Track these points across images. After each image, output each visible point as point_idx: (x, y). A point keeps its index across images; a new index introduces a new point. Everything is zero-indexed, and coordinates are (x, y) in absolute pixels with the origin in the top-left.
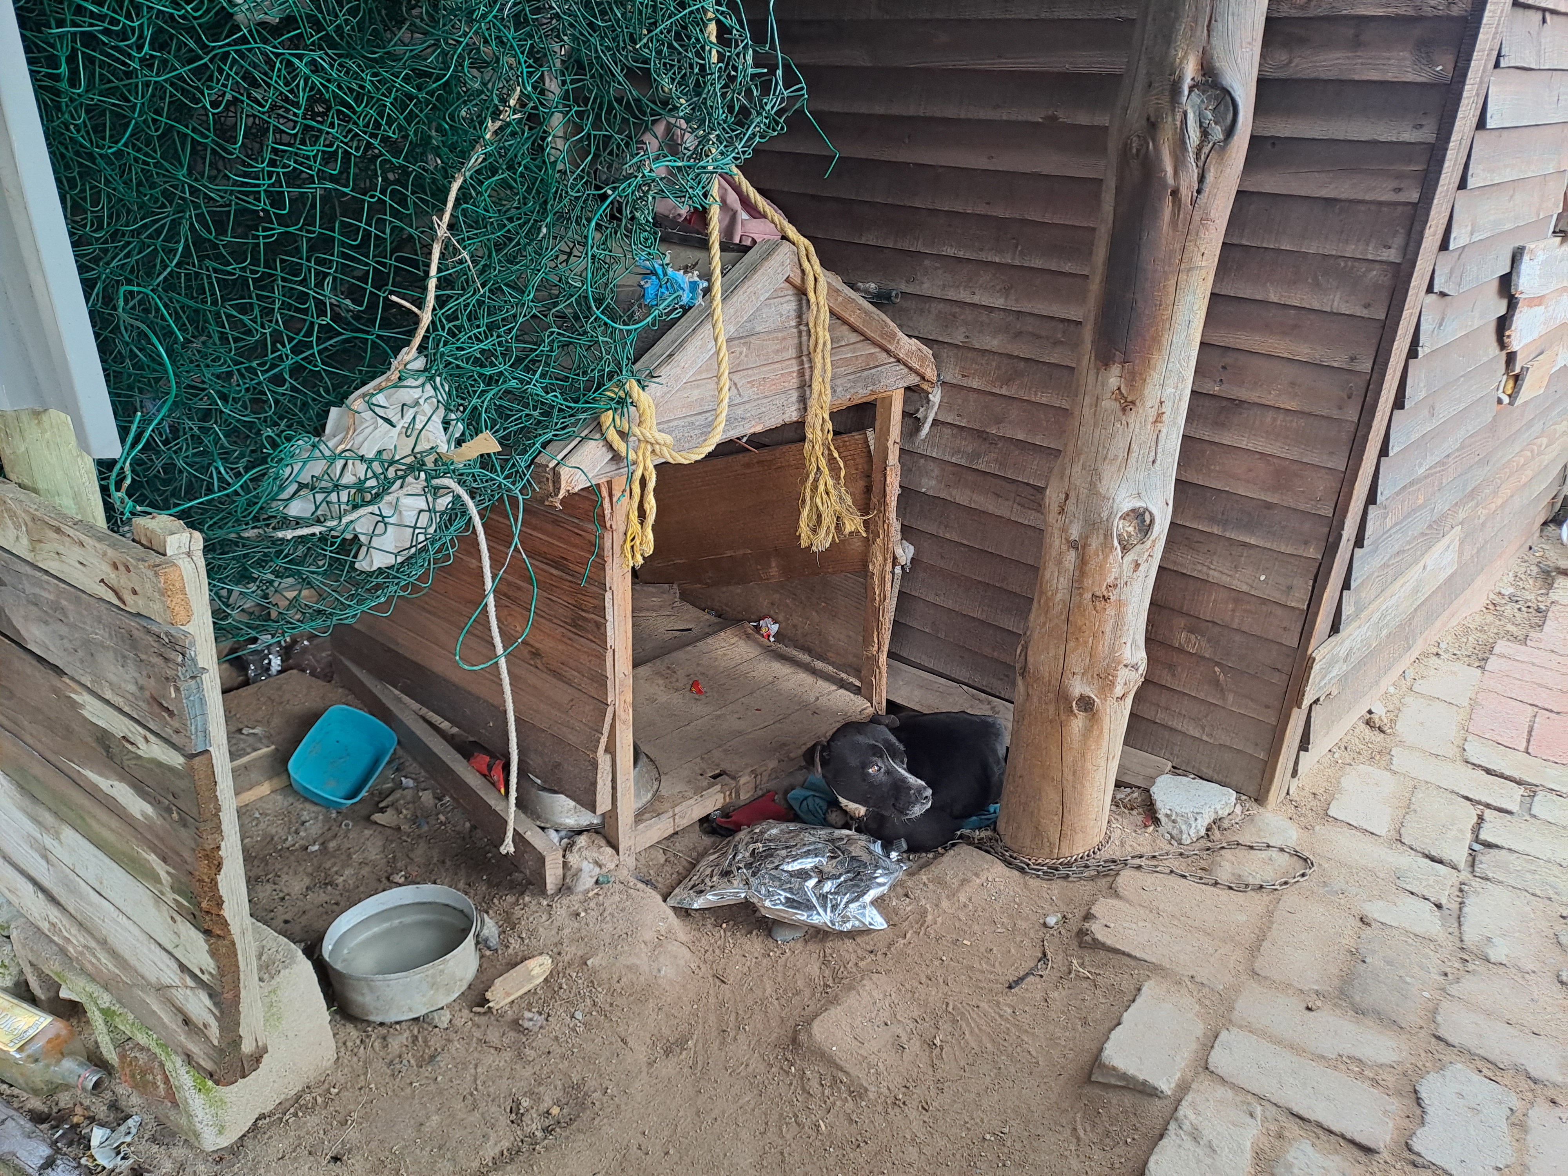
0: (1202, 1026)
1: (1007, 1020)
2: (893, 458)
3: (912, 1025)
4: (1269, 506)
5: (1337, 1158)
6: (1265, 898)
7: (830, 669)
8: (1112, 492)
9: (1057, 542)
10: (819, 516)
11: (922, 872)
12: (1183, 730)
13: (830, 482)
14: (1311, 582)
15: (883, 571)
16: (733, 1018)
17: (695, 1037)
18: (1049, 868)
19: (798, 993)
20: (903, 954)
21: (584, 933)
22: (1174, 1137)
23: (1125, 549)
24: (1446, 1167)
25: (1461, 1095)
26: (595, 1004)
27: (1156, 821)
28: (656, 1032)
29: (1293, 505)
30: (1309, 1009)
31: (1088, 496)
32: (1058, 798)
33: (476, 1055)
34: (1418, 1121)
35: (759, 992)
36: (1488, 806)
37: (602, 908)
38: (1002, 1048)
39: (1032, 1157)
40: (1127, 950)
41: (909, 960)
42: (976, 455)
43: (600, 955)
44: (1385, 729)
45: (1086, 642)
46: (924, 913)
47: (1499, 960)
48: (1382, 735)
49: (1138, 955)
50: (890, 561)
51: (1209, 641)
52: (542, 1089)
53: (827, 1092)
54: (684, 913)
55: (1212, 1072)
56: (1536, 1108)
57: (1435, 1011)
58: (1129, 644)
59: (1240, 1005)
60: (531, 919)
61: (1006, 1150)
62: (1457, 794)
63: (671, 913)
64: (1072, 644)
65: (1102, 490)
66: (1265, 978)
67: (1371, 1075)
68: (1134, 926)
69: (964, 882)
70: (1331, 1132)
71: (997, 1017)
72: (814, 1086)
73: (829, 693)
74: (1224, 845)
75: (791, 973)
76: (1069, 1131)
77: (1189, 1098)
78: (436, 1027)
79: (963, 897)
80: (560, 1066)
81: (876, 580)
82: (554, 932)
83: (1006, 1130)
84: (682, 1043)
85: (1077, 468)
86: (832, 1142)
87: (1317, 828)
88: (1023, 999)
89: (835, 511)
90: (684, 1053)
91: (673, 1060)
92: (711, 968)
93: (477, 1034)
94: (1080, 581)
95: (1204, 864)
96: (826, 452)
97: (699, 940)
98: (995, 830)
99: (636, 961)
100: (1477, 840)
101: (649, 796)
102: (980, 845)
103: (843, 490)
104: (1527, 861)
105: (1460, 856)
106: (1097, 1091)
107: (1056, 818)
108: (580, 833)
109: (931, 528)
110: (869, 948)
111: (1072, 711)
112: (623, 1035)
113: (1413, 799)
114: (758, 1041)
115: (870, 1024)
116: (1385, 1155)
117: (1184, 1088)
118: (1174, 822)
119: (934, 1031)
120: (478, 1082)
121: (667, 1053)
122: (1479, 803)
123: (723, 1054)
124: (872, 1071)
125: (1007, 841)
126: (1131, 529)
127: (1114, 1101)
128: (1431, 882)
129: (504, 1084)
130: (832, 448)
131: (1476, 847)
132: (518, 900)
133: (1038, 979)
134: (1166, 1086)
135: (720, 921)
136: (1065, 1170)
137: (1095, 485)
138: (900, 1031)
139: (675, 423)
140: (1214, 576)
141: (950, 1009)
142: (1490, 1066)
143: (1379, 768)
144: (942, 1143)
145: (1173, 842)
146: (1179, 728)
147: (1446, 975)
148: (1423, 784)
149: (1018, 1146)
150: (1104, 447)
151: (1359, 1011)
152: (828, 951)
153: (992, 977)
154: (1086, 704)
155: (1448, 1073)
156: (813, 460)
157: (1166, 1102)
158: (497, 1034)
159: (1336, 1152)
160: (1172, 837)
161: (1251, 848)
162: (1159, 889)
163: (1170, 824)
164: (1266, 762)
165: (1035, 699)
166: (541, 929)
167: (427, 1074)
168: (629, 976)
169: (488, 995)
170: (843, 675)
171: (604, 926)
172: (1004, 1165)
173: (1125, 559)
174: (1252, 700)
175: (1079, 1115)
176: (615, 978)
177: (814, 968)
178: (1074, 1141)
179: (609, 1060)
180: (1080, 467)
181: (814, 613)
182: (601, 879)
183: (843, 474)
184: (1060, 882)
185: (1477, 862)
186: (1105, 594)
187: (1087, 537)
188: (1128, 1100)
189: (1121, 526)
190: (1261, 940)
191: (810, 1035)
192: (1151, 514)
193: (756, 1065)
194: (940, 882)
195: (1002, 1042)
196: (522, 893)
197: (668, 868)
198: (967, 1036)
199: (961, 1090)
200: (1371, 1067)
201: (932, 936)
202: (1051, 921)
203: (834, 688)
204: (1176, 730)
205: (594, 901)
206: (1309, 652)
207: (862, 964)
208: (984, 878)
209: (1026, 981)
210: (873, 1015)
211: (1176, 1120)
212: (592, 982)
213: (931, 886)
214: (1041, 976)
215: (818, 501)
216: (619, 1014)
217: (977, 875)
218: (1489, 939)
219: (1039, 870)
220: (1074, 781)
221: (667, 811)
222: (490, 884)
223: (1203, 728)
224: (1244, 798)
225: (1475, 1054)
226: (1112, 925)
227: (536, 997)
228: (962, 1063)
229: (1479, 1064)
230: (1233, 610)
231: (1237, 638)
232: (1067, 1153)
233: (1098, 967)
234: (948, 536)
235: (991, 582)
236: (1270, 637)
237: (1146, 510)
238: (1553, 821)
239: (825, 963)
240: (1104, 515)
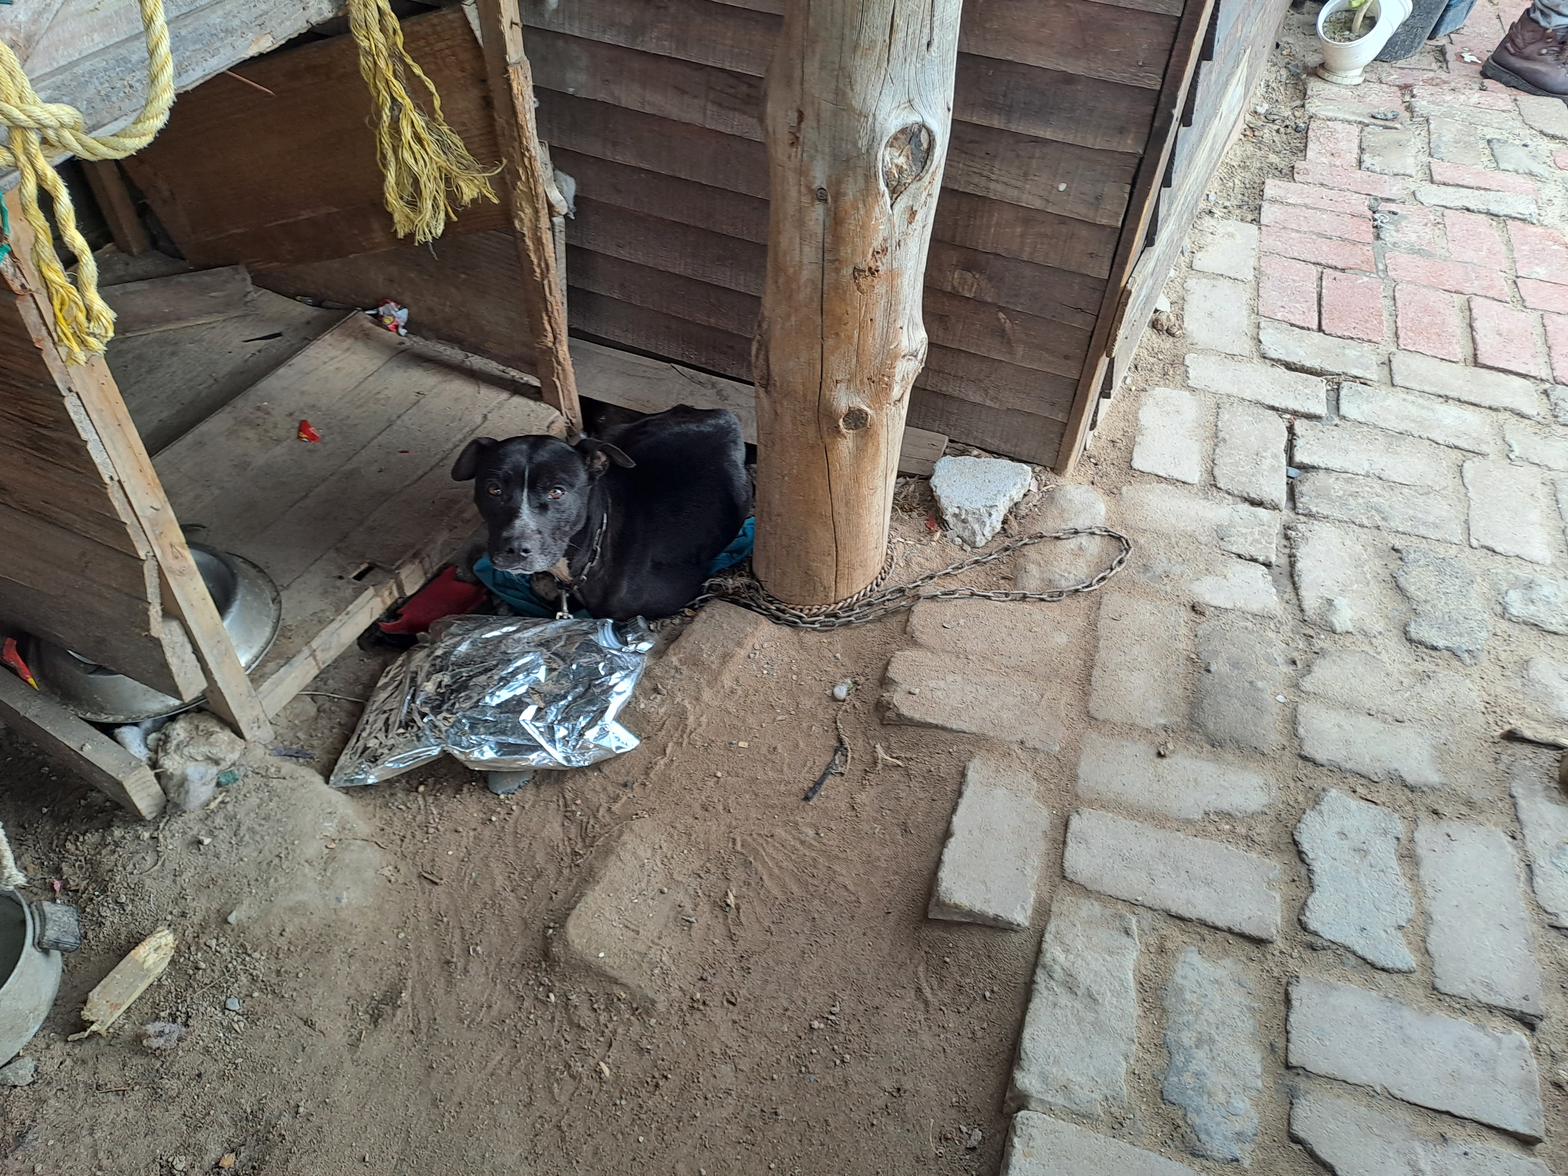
0: (1045, 812)
1: (810, 847)
2: (515, 50)
3: (694, 883)
4: (1069, 79)
5: (1228, 962)
6: (1082, 603)
7: (493, 367)
8: (871, 103)
9: (793, 193)
10: (416, 181)
11: (671, 651)
12: (962, 396)
13: (420, 122)
14: (1128, 188)
15: (536, 229)
16: (457, 938)
17: (410, 983)
18: (827, 616)
19: (539, 875)
20: (666, 779)
21: (214, 871)
22: (1045, 993)
23: (895, 192)
24: (1348, 943)
25: (1343, 835)
26: (254, 979)
27: (943, 524)
28: (353, 991)
29: (1103, 76)
30: (1160, 755)
31: (835, 115)
32: (829, 536)
33: (88, 1111)
34: (1305, 884)
35: (486, 886)
36: (1295, 414)
37: (234, 823)
38: (811, 889)
39: (875, 1041)
40: (940, 722)
41: (676, 786)
42: (638, 29)
43: (246, 902)
44: (1174, 330)
45: (850, 338)
46: (682, 715)
47: (1345, 629)
48: (1171, 339)
49: (954, 727)
50: (544, 213)
51: (990, 279)
52: (201, 1136)
53: (603, 1018)
54: (362, 790)
55: (1071, 882)
56: (1421, 828)
57: (1293, 721)
58: (905, 328)
59: (1084, 769)
60: (130, 868)
61: (841, 1038)
62: (1262, 404)
63: (339, 798)
64: (830, 342)
65: (857, 104)
66: (1105, 722)
67: (1244, 831)
68: (942, 684)
69: (726, 657)
70: (1216, 928)
71: (798, 846)
72: (585, 1016)
73: (500, 405)
74: (1026, 540)
75: (524, 844)
76: (913, 993)
77: (1051, 928)
78: (15, 1087)
79: (727, 681)
80: (221, 1092)
81: (529, 242)
82: (168, 882)
83: (836, 1010)
84: (391, 997)
85: (812, 68)
86: (622, 1091)
87: (1124, 489)
88: (825, 811)
89: (439, 169)
90: (399, 1012)
91: (386, 1027)
92: (415, 864)
93: (83, 1076)
94: (835, 250)
95: (1005, 570)
96: (400, 68)
97: (390, 823)
98: (752, 575)
99: (302, 897)
100: (1291, 462)
101: (267, 631)
102: (734, 599)
103: (445, 128)
104: (1347, 481)
105: (1280, 494)
106: (938, 933)
107: (829, 558)
108: (173, 719)
109: (594, 148)
110: (621, 780)
111: (839, 432)
112: (305, 1014)
113: (1219, 423)
114: (498, 964)
115: (641, 898)
116: (1280, 943)
117: (1043, 912)
118: (964, 521)
119: (723, 885)
120: (101, 1155)
121: (376, 1018)
122: (1286, 411)
123: (454, 997)
124: (656, 971)
125: (770, 588)
126: (901, 161)
127: (962, 944)
128: (1257, 536)
129: (141, 1145)
130: (409, 60)
131: (1293, 472)
132: (103, 838)
133: (838, 779)
134: (1021, 916)
135: (414, 783)
136: (918, 1052)
137: (844, 94)
138: (681, 897)
139: (87, 66)
140: (996, 190)
141: (739, 847)
142: (1363, 781)
143: (1176, 387)
144: (759, 1046)
145: (966, 547)
146: (956, 394)
147: (1294, 663)
148: (1225, 400)
149: (855, 1028)
150: (853, 28)
151: (1215, 743)
152: (569, 796)
153: (782, 788)
154: (857, 419)
155: (1324, 807)
156: (381, 86)
157: (1024, 936)
158: (115, 1067)
159: (1226, 953)
160: (964, 541)
161: (1058, 538)
162: (962, 622)
163: (959, 524)
164: (1066, 424)
165: (787, 419)
166: (148, 882)
167: (17, 1166)
168: (296, 920)
169: (86, 1015)
170: (514, 373)
171: (244, 852)
172: (843, 1062)
173: (897, 207)
174: (1047, 350)
175: (921, 968)
176: (276, 931)
177: (554, 830)
178: (921, 1006)
179: (292, 1061)
180: (817, 65)
181: (453, 290)
182: (223, 780)
183: (437, 103)
184: (842, 631)
185: (1297, 495)
186: (872, 264)
187: (839, 182)
188: (978, 939)
189: (887, 158)
190: (1089, 666)
191: (566, 945)
192: (930, 133)
193: (503, 1003)
194: (695, 662)
195: (810, 880)
196: (108, 826)
197: (323, 722)
198: (767, 882)
199: (771, 963)
200: (1242, 820)
201: (699, 744)
202: (841, 692)
203: (504, 395)
204: (951, 397)
205: (221, 814)
206: (1123, 284)
207: (616, 807)
208: (749, 648)
209: (824, 786)
210: (643, 885)
211: (1044, 967)
212: (242, 946)
213: (685, 670)
214: (842, 774)
215: (407, 155)
216: (292, 984)
217: (740, 644)
218: (1330, 602)
219: (813, 623)
220: (848, 513)
221: (299, 652)
222: (57, 819)
223: (986, 391)
224: (1038, 469)
225: (1346, 771)
226: (917, 691)
227: (163, 992)
228: (766, 923)
229: (1351, 780)
230: (1022, 236)
231: (1028, 272)
232: (916, 1027)
233: (909, 749)
234: (619, 159)
235: (692, 222)
236: (1072, 269)
237: (923, 126)
238: (1363, 420)
239: (568, 815)
240: (863, 143)
